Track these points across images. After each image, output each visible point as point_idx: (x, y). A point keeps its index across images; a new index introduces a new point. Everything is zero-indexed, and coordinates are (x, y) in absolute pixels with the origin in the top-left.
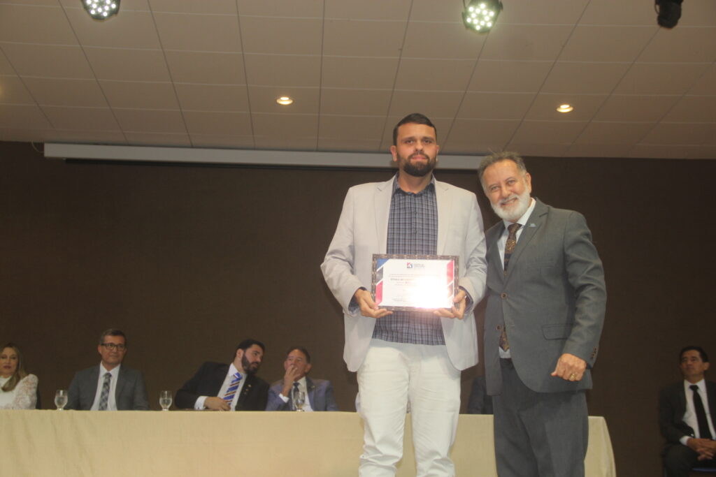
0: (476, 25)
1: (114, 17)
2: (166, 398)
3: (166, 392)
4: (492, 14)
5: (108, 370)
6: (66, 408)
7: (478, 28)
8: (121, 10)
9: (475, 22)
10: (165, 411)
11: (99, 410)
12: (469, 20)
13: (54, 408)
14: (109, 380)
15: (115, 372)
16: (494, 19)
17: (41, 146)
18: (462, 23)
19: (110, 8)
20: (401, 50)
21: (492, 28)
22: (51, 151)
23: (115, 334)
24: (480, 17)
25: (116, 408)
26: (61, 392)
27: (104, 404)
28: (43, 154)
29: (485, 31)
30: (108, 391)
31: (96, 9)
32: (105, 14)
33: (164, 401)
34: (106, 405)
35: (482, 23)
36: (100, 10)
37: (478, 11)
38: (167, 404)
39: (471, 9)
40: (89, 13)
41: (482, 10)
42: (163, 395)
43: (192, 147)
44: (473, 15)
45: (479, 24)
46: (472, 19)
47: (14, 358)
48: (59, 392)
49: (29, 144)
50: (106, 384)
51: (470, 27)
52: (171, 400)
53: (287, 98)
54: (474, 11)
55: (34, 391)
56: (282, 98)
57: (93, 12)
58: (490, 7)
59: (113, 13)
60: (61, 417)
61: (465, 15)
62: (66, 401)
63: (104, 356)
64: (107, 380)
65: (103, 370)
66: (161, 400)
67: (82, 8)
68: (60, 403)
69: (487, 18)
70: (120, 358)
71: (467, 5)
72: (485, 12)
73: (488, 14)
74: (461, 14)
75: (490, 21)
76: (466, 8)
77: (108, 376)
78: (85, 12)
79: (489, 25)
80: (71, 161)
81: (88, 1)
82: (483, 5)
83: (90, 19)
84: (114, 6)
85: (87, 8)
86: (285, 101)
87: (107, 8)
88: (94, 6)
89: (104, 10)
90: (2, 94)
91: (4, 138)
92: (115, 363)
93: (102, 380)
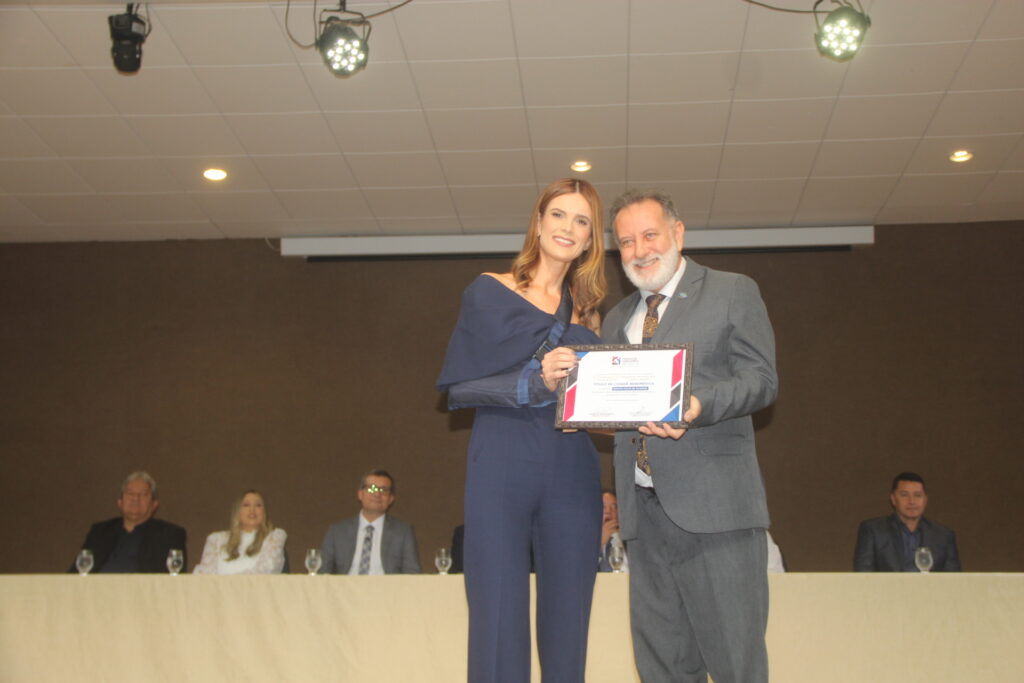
0: (834, 50)
1: (362, 72)
2: (444, 560)
3: (443, 551)
4: (857, 32)
5: (371, 519)
6: (320, 572)
7: (838, 53)
8: (369, 63)
9: (834, 45)
12: (825, 43)
13: (306, 572)
15: (379, 525)
16: (860, 40)
17: (276, 242)
18: (815, 48)
19: (357, 59)
20: (733, 90)
21: (856, 52)
22: (290, 248)
23: (379, 473)
24: (840, 38)
25: (381, 571)
26: (313, 552)
27: (365, 566)
28: (279, 252)
29: (847, 56)
30: (370, 548)
31: (339, 63)
32: (351, 68)
33: (441, 562)
34: (368, 567)
35: (844, 46)
36: (344, 63)
37: (837, 30)
38: (445, 566)
39: (827, 28)
40: (330, 67)
41: (843, 28)
42: (440, 555)
43: (464, 233)
44: (831, 37)
45: (838, 47)
46: (830, 41)
47: (259, 505)
48: (310, 553)
49: (263, 240)
50: (368, 540)
51: (826, 53)
52: (450, 561)
53: (585, 163)
54: (832, 31)
55: (279, 551)
56: (578, 164)
57: (336, 67)
58: (853, 24)
59: (361, 65)
60: (314, 583)
61: (819, 36)
62: (319, 563)
63: (366, 502)
64: (368, 534)
65: (364, 522)
66: (437, 560)
67: (321, 63)
68: (312, 566)
69: (850, 39)
70: (385, 505)
71: (820, 24)
72: (847, 31)
73: (851, 34)
74: (813, 36)
75: (854, 42)
76: (820, 29)
77: (370, 529)
78: (326, 69)
79: (853, 48)
80: (315, 259)
81: (330, 53)
82: (843, 22)
83: (333, 76)
84: (361, 57)
85: (328, 62)
86: (581, 167)
87: (353, 60)
88: (338, 58)
89: (349, 63)
90: (227, 179)
91: (233, 234)
92: (379, 512)
93: (362, 535)
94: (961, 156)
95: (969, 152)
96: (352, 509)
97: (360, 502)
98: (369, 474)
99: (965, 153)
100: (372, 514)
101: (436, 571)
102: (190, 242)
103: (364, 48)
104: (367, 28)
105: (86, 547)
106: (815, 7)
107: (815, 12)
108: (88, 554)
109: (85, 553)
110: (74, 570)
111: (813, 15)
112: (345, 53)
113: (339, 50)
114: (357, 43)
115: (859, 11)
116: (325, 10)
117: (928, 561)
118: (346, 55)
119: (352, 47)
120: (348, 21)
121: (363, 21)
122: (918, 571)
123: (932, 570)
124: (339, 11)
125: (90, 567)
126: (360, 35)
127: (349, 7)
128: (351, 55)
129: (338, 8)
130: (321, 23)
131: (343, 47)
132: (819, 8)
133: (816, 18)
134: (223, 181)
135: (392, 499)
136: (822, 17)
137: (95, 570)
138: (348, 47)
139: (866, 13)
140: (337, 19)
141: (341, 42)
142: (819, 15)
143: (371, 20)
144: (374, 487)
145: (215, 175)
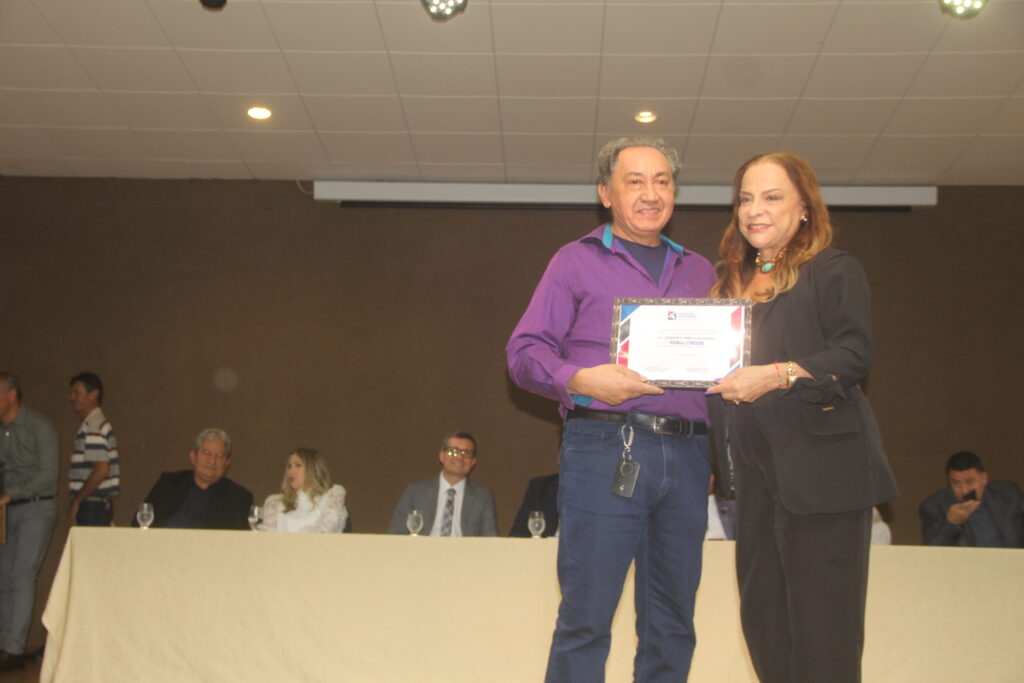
0: (957, 7)
1: (460, 16)
5: (452, 484)
7: (960, 11)
8: (469, 5)
9: (956, 2)
11: (442, 535)
13: (407, 532)
14: (453, 498)
15: (460, 487)
17: (309, 185)
19: (456, 2)
20: (822, 43)
21: (982, 8)
22: (324, 191)
23: (462, 436)
28: (312, 196)
29: (971, 14)
30: (452, 513)
31: (437, 6)
32: (448, 12)
35: (968, 4)
36: (442, 6)
38: (538, 529)
40: (428, 10)
43: (506, 182)
45: (962, 5)
49: (293, 183)
50: (450, 503)
51: (947, 10)
53: (649, 114)
56: (643, 114)
57: (433, 10)
59: (459, 8)
63: (447, 464)
64: (451, 498)
65: (444, 484)
68: (414, 527)
70: (467, 468)
77: (452, 492)
79: (978, 5)
80: (347, 204)
83: (429, 19)
84: (460, 1)
85: (427, 4)
86: (646, 117)
87: (451, 3)
88: (436, 1)
89: (447, 6)
90: (270, 118)
91: (261, 175)
92: (460, 475)
93: (443, 498)
96: (433, 470)
97: (442, 464)
98: (450, 436)
100: (453, 477)
101: (528, 535)
102: (216, 182)
105: (147, 501)
108: (149, 509)
109: (146, 506)
110: (135, 524)
125: (150, 522)
134: (267, 119)
135: (474, 461)
137: (154, 525)
144: (455, 450)
145: (259, 113)
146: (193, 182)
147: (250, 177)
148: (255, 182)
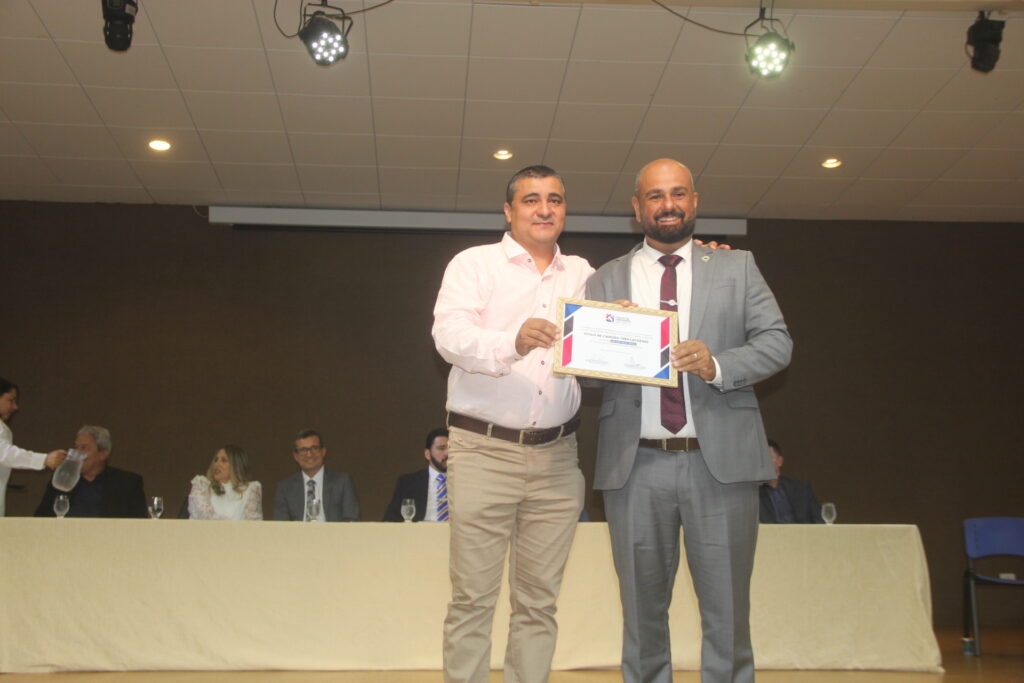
0: (762, 69)
1: (341, 62)
4: (783, 55)
7: (765, 72)
8: (350, 52)
9: (762, 65)
10: (408, 523)
12: (754, 63)
15: (318, 478)
16: (786, 63)
17: (204, 210)
18: (746, 67)
19: (338, 51)
20: (653, 95)
21: (783, 70)
22: (217, 216)
24: (769, 59)
28: (207, 219)
29: (773, 76)
31: (321, 54)
32: (331, 59)
35: (771, 67)
36: (326, 54)
37: (766, 52)
39: (758, 50)
40: (314, 57)
41: (771, 51)
43: (381, 209)
44: (760, 58)
45: (766, 68)
46: (759, 62)
49: (187, 209)
51: (755, 71)
53: (506, 152)
54: (762, 53)
56: (501, 152)
57: (318, 57)
58: (780, 48)
59: (340, 57)
61: (749, 57)
64: (311, 488)
65: (306, 477)
69: (777, 61)
71: (751, 45)
72: (775, 54)
73: (778, 57)
75: (780, 64)
76: (750, 50)
77: (312, 483)
78: (310, 59)
79: (779, 69)
80: (240, 227)
81: (315, 45)
82: (773, 45)
83: (315, 65)
84: (342, 50)
85: (312, 52)
86: (503, 155)
87: (334, 52)
88: (320, 50)
89: (330, 54)
90: (169, 150)
93: (306, 488)
94: (831, 164)
95: (839, 160)
99: (835, 160)
103: (344, 42)
104: (347, 23)
106: (746, 30)
107: (745, 35)
111: (743, 38)
112: (327, 46)
113: (323, 43)
114: (339, 37)
115: (785, 37)
116: (310, 4)
117: (831, 515)
118: (328, 47)
119: (335, 40)
120: (331, 16)
121: (344, 17)
122: (824, 522)
123: (835, 522)
124: (322, 5)
126: (340, 28)
127: (329, 4)
128: (333, 48)
129: (320, 3)
130: (305, 15)
131: (326, 40)
132: (749, 32)
133: (746, 40)
134: (166, 151)
136: (752, 41)
138: (331, 40)
139: (791, 40)
140: (323, 13)
141: (325, 35)
142: (749, 38)
143: (352, 16)
145: (160, 146)
146: (98, 204)
147: (150, 202)
148: (155, 206)
